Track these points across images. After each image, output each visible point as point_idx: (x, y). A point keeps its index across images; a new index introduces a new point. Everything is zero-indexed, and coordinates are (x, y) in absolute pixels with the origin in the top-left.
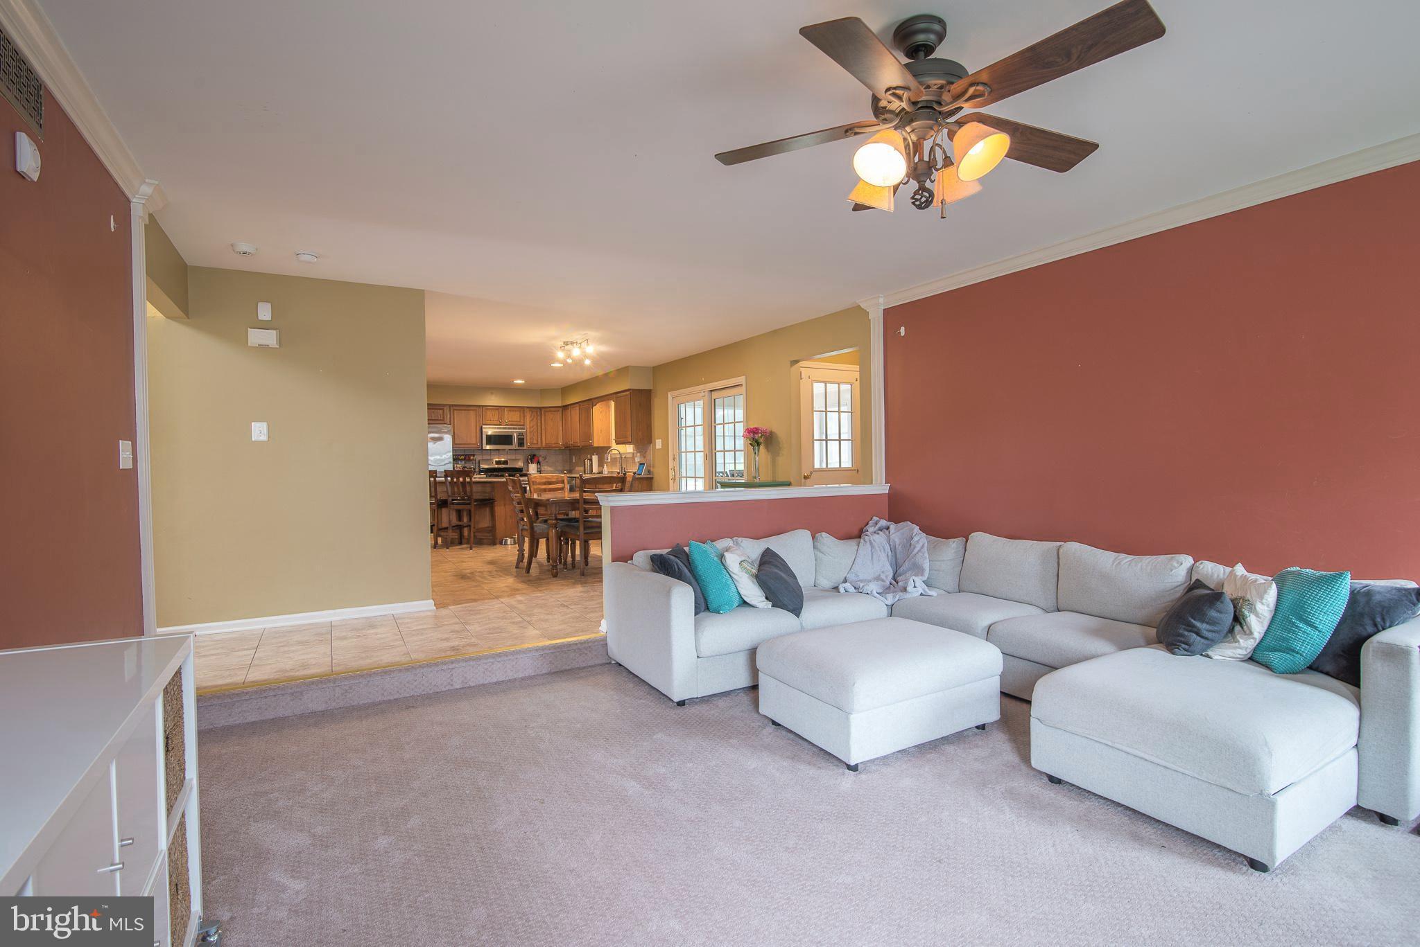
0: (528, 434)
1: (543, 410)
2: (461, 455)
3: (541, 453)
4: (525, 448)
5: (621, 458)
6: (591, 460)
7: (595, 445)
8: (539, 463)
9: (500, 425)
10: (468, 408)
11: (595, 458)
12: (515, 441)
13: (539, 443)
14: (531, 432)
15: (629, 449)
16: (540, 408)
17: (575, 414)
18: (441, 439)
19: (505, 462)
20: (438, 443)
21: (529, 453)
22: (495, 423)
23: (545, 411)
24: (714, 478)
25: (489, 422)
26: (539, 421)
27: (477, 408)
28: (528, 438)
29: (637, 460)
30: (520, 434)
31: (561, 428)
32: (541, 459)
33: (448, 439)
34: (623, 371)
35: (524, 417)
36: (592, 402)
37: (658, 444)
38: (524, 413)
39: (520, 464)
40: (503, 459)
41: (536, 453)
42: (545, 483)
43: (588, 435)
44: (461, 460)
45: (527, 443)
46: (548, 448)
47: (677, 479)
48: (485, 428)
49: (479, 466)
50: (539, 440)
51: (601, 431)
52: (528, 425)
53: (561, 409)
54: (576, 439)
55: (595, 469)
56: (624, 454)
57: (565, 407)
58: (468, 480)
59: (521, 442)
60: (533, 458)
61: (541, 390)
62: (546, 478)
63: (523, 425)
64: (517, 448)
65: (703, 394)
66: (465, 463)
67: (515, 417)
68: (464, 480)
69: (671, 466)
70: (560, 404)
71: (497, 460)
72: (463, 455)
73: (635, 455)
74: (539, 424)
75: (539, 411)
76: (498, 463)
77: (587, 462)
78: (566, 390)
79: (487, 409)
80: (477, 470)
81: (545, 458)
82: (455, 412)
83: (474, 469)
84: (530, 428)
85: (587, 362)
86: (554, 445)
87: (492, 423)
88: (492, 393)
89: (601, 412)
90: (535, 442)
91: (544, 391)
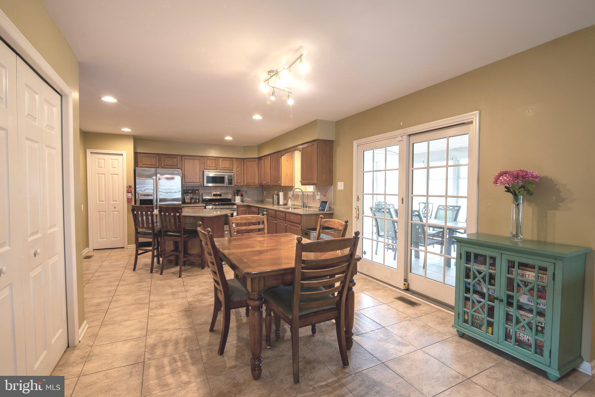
0: (235, 176)
1: (245, 160)
2: (190, 190)
3: (244, 189)
4: (233, 185)
5: (303, 195)
6: (278, 196)
7: (283, 185)
8: (242, 196)
9: (217, 170)
10: (194, 157)
11: (281, 194)
12: (226, 180)
13: (242, 182)
14: (237, 175)
15: (310, 189)
16: (244, 159)
17: (267, 162)
18: (172, 179)
19: (220, 195)
20: (171, 181)
21: (235, 189)
22: (213, 168)
23: (247, 161)
24: (410, 222)
25: (209, 168)
26: (242, 168)
27: (201, 158)
28: (235, 179)
29: (318, 197)
30: (230, 176)
31: (257, 173)
32: (243, 193)
33: (178, 179)
34: (312, 125)
35: (233, 164)
36: (279, 154)
37: (340, 186)
38: (232, 162)
39: (230, 197)
40: (218, 193)
41: (241, 189)
42: (245, 224)
43: (278, 177)
44: (190, 193)
45: (235, 182)
46: (248, 186)
47: (360, 217)
48: (206, 172)
49: (202, 198)
50: (243, 181)
51: (287, 174)
52: (235, 170)
53: (257, 160)
54: (268, 180)
55: (281, 202)
56: (305, 192)
57: (260, 158)
58: (178, 214)
59: (230, 182)
60: (238, 192)
61: (244, 147)
62: (246, 219)
63: (232, 170)
64: (228, 185)
65: (399, 138)
66: (193, 195)
67: (227, 164)
68: (175, 215)
69: (354, 206)
70: (256, 156)
71: (215, 193)
72: (191, 190)
73: (316, 193)
74: (243, 170)
75: (243, 160)
76: (215, 195)
77: (275, 197)
78: (260, 146)
79: (209, 159)
80: (201, 200)
81: (246, 192)
82: (185, 160)
83: (199, 199)
84: (237, 172)
85: (291, 102)
86: (252, 184)
87: (211, 168)
88: (211, 148)
89: (287, 161)
90: (240, 182)
91: (246, 148)
